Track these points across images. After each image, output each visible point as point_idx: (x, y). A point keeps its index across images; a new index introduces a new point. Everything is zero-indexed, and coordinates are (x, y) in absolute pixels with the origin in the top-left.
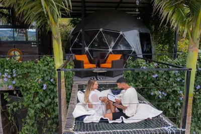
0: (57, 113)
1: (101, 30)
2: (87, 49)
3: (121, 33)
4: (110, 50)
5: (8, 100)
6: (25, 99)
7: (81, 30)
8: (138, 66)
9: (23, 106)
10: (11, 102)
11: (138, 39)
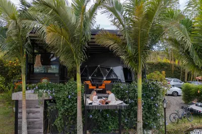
0: (75, 112)
1: (99, 66)
2: (90, 78)
3: (111, 68)
4: (105, 78)
5: (49, 104)
6: (57, 104)
7: (86, 66)
8: (119, 87)
9: (56, 108)
10: (50, 106)
11: (122, 71)
